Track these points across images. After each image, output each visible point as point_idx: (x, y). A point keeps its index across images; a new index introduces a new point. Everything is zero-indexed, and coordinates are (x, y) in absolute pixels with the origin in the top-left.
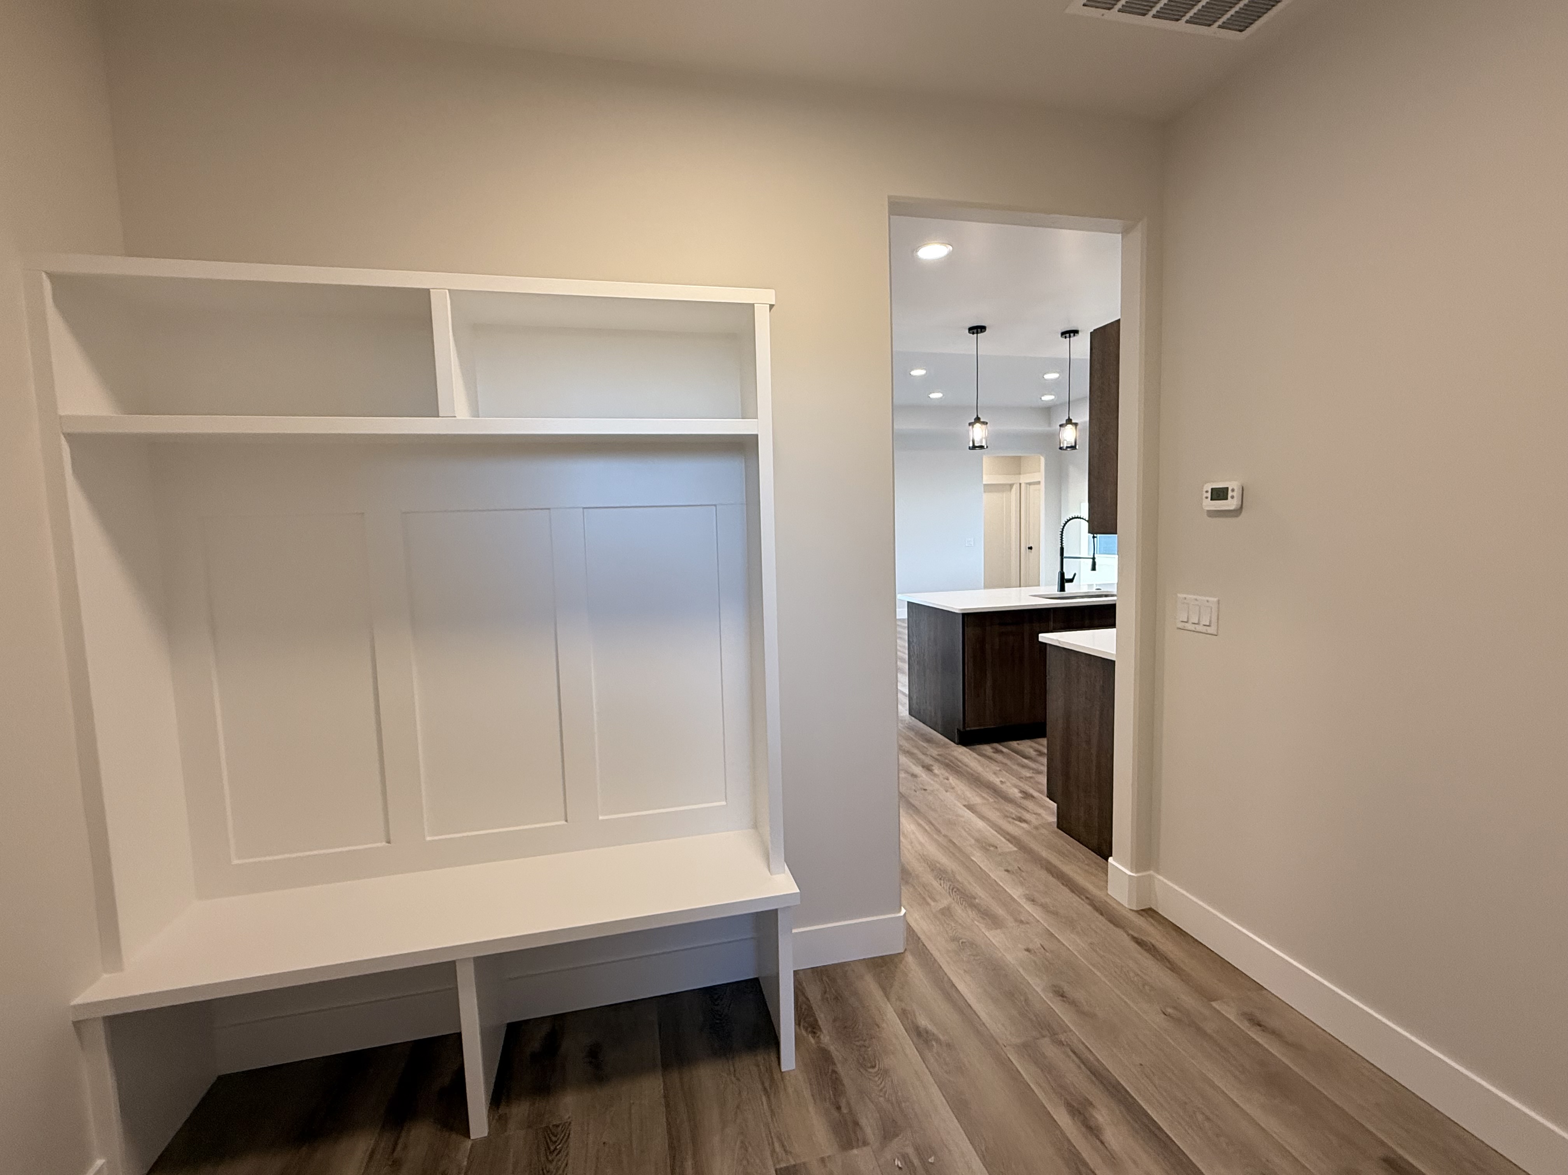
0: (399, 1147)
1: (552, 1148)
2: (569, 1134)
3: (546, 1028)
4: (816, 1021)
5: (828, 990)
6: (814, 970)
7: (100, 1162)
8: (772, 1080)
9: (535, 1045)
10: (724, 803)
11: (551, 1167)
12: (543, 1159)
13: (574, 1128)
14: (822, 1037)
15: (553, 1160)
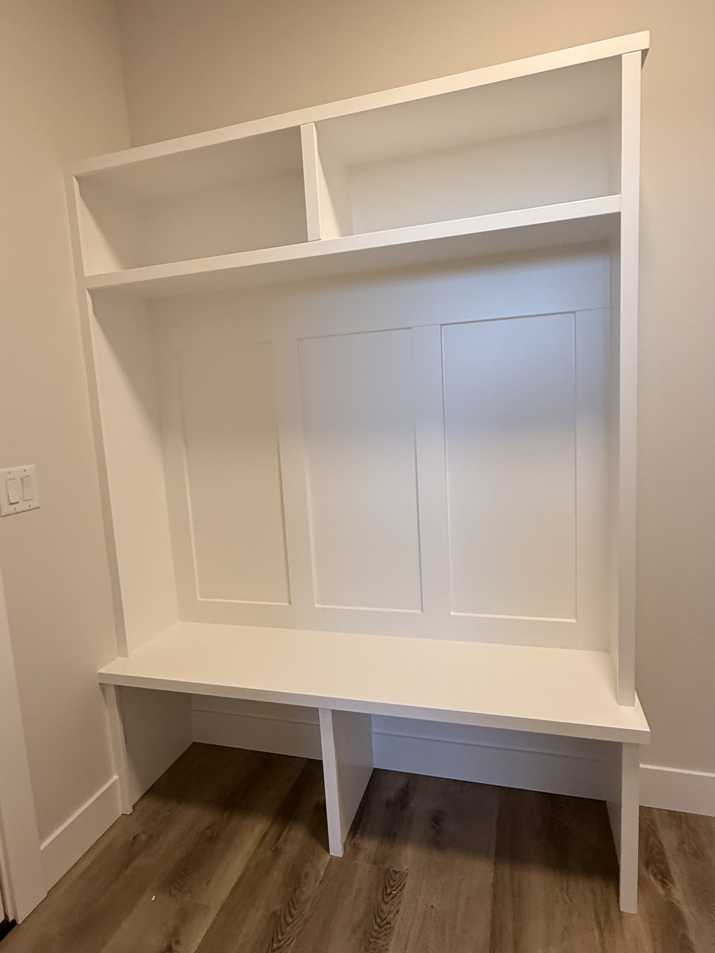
0: (281, 840)
1: (389, 891)
2: (405, 885)
3: (401, 783)
4: (668, 870)
5: (686, 840)
6: (671, 813)
7: (116, 777)
8: (608, 914)
9: (391, 794)
10: (574, 621)
11: (385, 908)
12: (380, 898)
13: (409, 882)
14: (674, 891)
15: (387, 903)
